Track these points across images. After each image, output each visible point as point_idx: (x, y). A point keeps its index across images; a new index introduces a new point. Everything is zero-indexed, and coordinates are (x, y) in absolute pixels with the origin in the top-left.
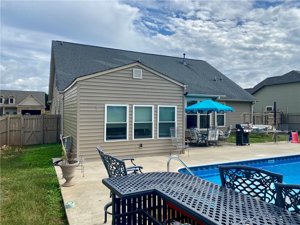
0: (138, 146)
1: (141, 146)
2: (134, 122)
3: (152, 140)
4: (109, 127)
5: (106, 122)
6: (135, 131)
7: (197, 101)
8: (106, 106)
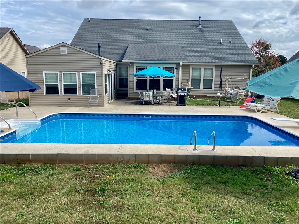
0: (67, 99)
1: (69, 99)
2: (63, 83)
3: (78, 96)
4: (47, 86)
5: (44, 83)
6: (65, 89)
7: (146, 67)
8: (44, 73)
